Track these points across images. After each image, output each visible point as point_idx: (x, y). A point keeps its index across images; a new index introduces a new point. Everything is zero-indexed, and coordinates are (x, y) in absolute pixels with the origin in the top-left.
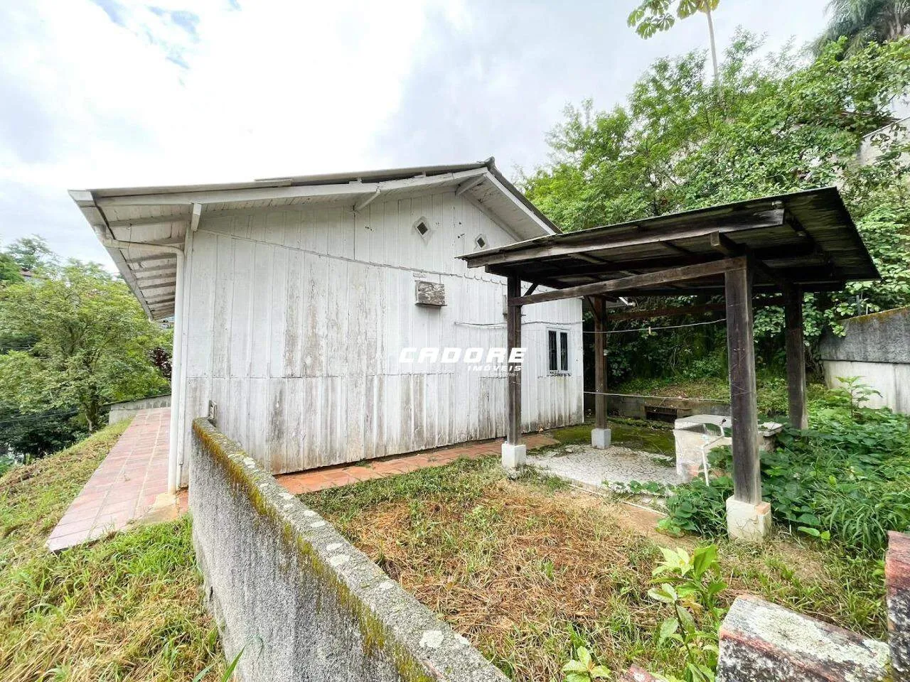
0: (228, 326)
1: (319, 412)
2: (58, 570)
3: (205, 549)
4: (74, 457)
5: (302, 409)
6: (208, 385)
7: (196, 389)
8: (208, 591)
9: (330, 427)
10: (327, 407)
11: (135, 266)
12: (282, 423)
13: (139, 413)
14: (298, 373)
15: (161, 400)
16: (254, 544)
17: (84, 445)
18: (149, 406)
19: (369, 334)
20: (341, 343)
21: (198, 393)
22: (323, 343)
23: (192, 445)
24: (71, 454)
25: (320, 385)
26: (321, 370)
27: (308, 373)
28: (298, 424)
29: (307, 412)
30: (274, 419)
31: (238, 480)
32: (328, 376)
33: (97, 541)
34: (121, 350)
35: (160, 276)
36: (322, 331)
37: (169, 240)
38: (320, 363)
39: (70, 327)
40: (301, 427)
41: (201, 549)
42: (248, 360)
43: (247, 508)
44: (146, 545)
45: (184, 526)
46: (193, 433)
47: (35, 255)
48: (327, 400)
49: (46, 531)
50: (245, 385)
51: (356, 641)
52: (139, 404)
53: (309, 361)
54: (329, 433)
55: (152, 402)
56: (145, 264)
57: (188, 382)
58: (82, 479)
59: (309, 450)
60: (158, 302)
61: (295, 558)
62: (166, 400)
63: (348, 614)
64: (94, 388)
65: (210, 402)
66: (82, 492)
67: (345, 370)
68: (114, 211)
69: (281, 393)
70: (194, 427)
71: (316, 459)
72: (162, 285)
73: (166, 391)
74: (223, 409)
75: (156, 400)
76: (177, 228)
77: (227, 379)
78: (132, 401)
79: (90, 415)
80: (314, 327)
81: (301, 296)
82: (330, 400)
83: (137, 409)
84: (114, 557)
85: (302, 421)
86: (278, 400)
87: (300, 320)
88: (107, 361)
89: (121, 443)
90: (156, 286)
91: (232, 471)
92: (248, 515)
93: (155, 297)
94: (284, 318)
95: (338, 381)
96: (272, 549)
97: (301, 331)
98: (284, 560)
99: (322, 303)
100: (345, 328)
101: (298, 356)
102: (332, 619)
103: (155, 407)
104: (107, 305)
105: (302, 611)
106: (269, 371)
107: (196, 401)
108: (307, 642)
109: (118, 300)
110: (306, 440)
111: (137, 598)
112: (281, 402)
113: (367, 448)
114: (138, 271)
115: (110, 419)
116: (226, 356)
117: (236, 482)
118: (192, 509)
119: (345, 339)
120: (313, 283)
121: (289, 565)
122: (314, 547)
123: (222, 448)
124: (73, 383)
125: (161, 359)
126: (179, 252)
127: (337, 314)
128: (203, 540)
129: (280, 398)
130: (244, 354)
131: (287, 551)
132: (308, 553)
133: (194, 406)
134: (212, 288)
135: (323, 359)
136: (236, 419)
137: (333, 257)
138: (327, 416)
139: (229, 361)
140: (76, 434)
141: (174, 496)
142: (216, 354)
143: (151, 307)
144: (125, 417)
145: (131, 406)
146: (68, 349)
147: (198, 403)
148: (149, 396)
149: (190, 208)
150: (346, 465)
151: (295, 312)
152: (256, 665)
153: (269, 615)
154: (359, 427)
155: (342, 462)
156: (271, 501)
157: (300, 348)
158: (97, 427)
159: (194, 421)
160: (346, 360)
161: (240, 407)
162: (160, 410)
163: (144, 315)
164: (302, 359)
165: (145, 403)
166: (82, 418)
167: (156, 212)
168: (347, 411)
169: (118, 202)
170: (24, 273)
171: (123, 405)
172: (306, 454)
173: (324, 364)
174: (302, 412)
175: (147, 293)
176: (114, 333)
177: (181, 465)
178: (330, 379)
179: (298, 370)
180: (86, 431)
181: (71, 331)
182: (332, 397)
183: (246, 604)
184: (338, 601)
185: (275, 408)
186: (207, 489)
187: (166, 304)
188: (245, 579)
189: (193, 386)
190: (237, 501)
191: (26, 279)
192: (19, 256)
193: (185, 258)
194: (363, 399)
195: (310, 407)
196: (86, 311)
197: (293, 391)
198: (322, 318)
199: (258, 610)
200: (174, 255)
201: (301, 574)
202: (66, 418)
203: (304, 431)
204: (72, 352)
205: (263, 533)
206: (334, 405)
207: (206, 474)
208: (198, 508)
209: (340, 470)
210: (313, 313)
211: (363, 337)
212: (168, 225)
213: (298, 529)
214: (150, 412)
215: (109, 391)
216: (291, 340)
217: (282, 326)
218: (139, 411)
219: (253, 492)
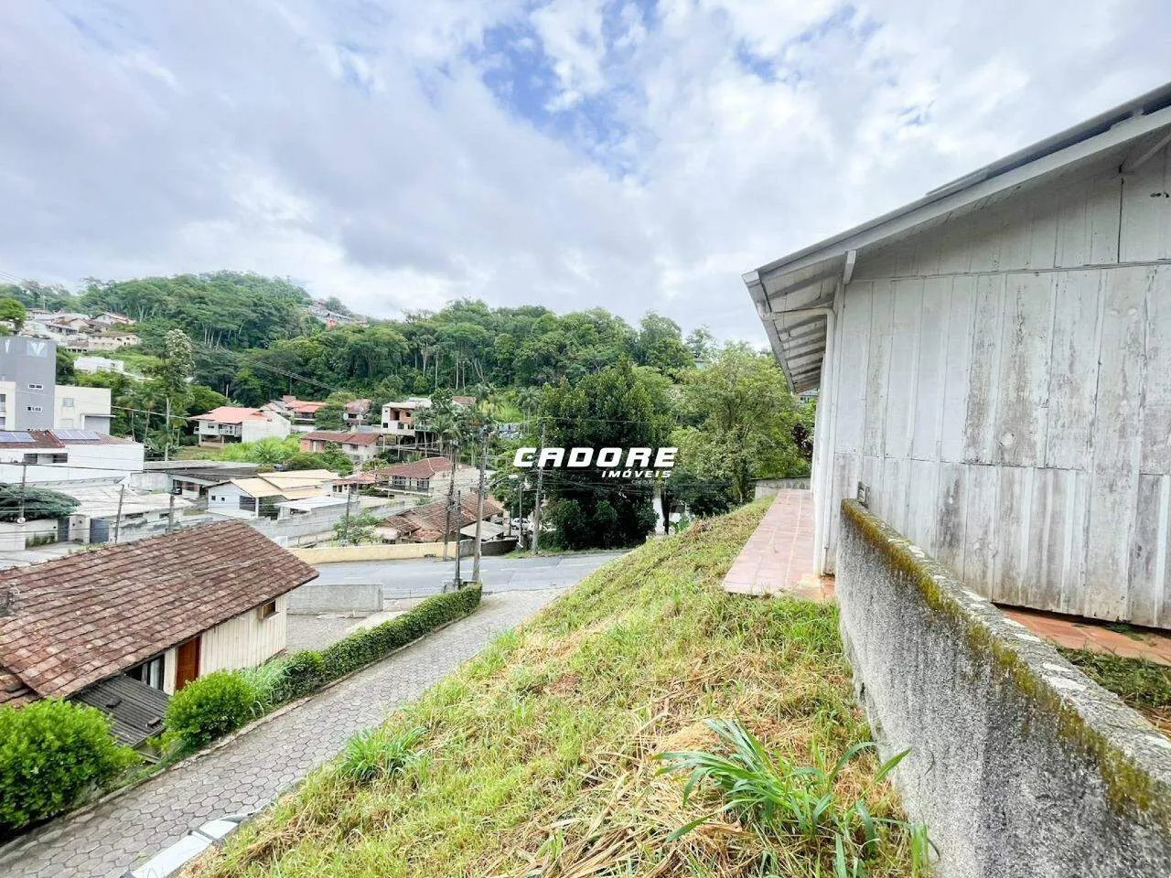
0: (883, 392)
1: (1026, 522)
2: (731, 608)
3: (855, 642)
4: (733, 522)
5: (992, 513)
6: (857, 463)
7: (844, 467)
8: (858, 687)
9: (1048, 550)
10: (1044, 517)
11: (784, 336)
12: (958, 526)
13: (780, 492)
14: (987, 458)
15: (800, 482)
16: (923, 644)
17: (740, 512)
18: (789, 487)
19: (1150, 398)
20: (1079, 415)
21: (847, 472)
22: (1039, 413)
23: (842, 527)
24: (730, 519)
25: (1028, 482)
26: (1033, 457)
27: (1005, 459)
28: (986, 533)
29: (1002, 518)
30: (945, 518)
31: (901, 567)
32: (1047, 467)
33: (756, 596)
34: (766, 426)
35: (806, 344)
36: (1036, 393)
37: (818, 301)
38: (1032, 446)
39: (729, 403)
40: (991, 537)
41: (850, 641)
42: (909, 435)
43: (915, 600)
44: (797, 615)
45: (829, 612)
46: (841, 513)
47: (703, 342)
48: (1044, 505)
49: (720, 575)
50: (904, 466)
51: (1093, 789)
52: (780, 483)
53: (1008, 441)
54: (1045, 558)
55: (791, 482)
56: (794, 333)
57: (836, 459)
58: (741, 541)
59: (1003, 576)
60: (802, 373)
61: (988, 669)
62: (805, 482)
63: (1080, 751)
64: (744, 462)
65: (860, 483)
66: (742, 552)
67: (1086, 460)
68: (773, 284)
69: (957, 485)
70: (843, 507)
71: (1017, 593)
72: (806, 354)
73: (805, 474)
74: (874, 494)
75: (796, 480)
76: (827, 285)
77: (882, 458)
78: (773, 479)
79: (742, 488)
80: (1020, 389)
81: (998, 343)
82: (1049, 508)
83: (778, 487)
84: (771, 615)
85: (992, 529)
86: (952, 493)
87: (995, 377)
88: (754, 437)
89: (768, 518)
90: (800, 356)
91: (894, 558)
92: (915, 609)
93: (799, 367)
94: (966, 377)
95: (1069, 480)
96: (951, 653)
97: (996, 397)
98: (969, 667)
99: (1038, 350)
100: (1089, 388)
101: (988, 435)
102: (1049, 753)
103: (794, 487)
104: (756, 380)
105: (997, 733)
106: (939, 452)
107: (844, 481)
108: (1004, 771)
109: (765, 374)
110: (999, 559)
111: (790, 660)
112: (956, 496)
113: (1135, 605)
114: (787, 341)
115: (756, 494)
116: (880, 431)
117: (899, 570)
118: (840, 597)
119: (1087, 406)
120: (1021, 319)
121: (977, 675)
122: (1021, 658)
123: (880, 532)
124: (730, 455)
125: (801, 437)
126: (829, 312)
127: (1071, 365)
128: (853, 633)
129: (956, 490)
130: (905, 428)
131: (976, 657)
132: (1011, 664)
133: (842, 485)
134: (864, 348)
135: (1038, 438)
136: (891, 509)
137: (1067, 270)
138: (1042, 530)
139: (883, 436)
140: (729, 505)
141: (819, 581)
142: (868, 428)
143: (795, 379)
144: (769, 494)
145: (773, 484)
146: (726, 425)
147: (846, 483)
148: (788, 476)
149: (844, 258)
150: (1080, 620)
151: (985, 367)
152: (924, 781)
153: (944, 728)
154: (1115, 562)
155: (1073, 612)
156: (950, 595)
157: (991, 421)
158: (748, 500)
159: (843, 501)
160: (1090, 443)
161: (896, 495)
162: (800, 492)
163: (787, 388)
164: (996, 437)
165: (785, 482)
166: (735, 490)
167: (808, 274)
168: (1087, 530)
169: (778, 273)
170: (694, 359)
171: (766, 481)
172: (998, 580)
173: (1039, 447)
174: (993, 517)
175: (791, 364)
176: (760, 407)
177: (827, 549)
178: (1050, 473)
179: (987, 455)
180: (736, 503)
181: (729, 408)
182: (1054, 502)
183: (910, 709)
184: (1060, 732)
185: (947, 504)
186: (859, 576)
187: (809, 374)
188: (909, 682)
189: (842, 463)
190: (900, 591)
191: (697, 364)
192: (692, 345)
193: (836, 317)
194: (1129, 516)
195: (1009, 512)
196: (740, 388)
197: (978, 484)
198: (1037, 372)
199: (927, 719)
200: (824, 317)
201: (998, 688)
202: (722, 489)
203: (995, 543)
204: (730, 427)
205: (938, 632)
206: (1057, 518)
207: (859, 560)
208: (847, 597)
209: (1068, 625)
210: (1019, 367)
211: (1136, 402)
212: (818, 285)
213: (995, 633)
214: (790, 492)
215: (755, 467)
216: (977, 409)
217: (963, 390)
218: (781, 490)
219: (923, 582)
